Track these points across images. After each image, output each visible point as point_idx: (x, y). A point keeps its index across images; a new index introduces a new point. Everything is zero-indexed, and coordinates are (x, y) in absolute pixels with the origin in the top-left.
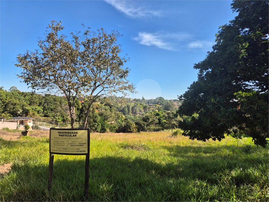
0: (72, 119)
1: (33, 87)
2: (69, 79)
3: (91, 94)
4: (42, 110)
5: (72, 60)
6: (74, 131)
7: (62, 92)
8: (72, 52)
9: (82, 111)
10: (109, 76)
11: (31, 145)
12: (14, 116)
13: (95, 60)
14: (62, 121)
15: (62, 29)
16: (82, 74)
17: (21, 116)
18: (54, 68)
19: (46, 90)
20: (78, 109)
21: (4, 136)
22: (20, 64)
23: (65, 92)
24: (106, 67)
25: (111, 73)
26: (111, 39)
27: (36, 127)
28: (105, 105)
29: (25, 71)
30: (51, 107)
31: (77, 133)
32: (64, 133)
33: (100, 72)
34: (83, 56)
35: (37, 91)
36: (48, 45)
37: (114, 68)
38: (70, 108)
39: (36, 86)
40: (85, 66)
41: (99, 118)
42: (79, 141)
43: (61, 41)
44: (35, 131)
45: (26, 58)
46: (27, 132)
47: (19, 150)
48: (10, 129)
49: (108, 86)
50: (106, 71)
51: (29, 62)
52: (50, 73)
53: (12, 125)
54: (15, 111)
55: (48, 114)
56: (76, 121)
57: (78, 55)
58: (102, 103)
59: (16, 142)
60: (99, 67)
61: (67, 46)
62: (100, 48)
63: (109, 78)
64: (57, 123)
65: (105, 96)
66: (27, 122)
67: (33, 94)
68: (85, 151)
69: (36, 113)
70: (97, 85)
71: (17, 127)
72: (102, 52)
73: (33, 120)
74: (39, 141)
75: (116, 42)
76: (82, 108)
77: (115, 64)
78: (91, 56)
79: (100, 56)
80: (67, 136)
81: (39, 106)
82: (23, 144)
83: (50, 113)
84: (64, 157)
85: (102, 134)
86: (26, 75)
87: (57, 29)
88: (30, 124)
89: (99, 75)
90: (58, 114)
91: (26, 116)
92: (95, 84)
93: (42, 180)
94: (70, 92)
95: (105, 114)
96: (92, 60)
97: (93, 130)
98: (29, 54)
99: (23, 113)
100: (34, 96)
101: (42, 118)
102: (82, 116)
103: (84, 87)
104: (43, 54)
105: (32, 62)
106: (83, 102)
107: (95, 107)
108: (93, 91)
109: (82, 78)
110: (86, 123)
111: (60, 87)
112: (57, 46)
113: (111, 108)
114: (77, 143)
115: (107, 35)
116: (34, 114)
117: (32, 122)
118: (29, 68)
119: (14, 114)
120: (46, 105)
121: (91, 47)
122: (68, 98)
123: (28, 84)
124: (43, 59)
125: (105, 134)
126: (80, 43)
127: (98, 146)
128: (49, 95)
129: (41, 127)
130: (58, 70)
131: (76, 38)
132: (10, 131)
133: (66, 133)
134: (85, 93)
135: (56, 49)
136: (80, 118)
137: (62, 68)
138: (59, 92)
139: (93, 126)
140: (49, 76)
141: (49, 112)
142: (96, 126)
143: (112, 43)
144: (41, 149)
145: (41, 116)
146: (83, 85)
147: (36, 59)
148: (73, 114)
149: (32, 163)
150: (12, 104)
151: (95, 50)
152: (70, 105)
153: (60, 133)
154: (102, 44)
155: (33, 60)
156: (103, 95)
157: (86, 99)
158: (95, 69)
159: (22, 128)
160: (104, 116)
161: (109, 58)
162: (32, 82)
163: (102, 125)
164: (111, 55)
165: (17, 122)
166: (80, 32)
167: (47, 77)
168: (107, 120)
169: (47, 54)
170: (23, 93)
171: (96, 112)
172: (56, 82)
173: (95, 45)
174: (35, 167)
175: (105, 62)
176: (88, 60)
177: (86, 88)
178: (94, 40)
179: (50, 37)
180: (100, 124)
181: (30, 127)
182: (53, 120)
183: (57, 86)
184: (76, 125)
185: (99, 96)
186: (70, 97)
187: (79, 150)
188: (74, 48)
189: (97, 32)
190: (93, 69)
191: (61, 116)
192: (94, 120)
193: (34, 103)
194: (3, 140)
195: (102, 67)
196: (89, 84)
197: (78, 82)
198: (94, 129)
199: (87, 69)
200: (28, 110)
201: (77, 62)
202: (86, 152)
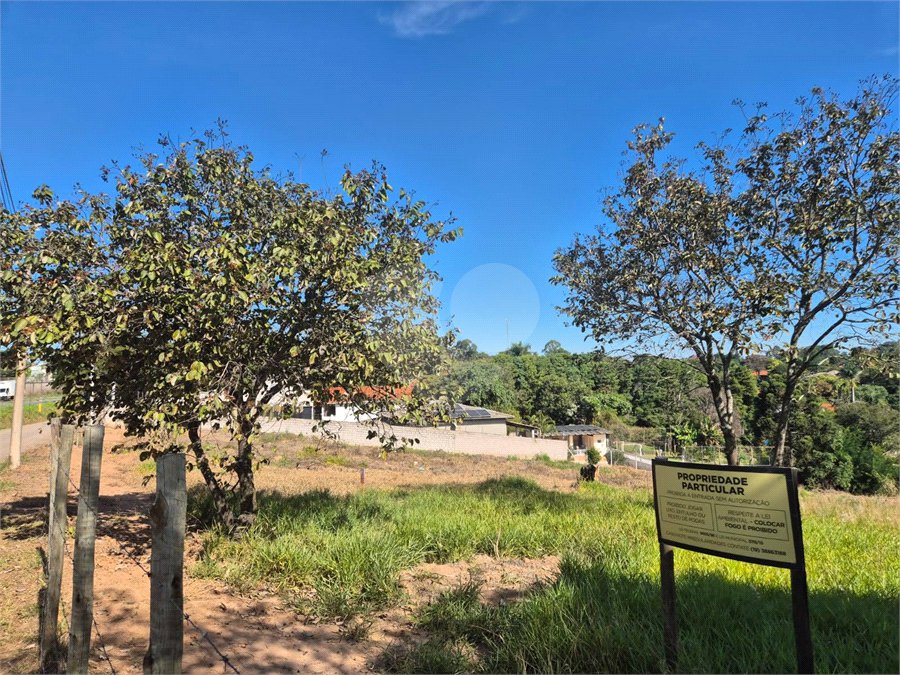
0: (728, 434)
1: (598, 335)
2: (704, 297)
3: (793, 342)
4: (629, 405)
5: (707, 233)
6: (732, 475)
7: (684, 341)
8: (704, 208)
9: (761, 405)
10: (866, 260)
11: (609, 510)
12: (558, 424)
13: (795, 212)
14: (694, 441)
15: (668, 140)
16: (748, 274)
17: (576, 423)
18: (652, 268)
19: (632, 340)
20: (747, 400)
21: (541, 477)
22: (562, 276)
23: (691, 342)
24: (849, 227)
25: (876, 249)
26: (863, 115)
27: (616, 458)
28: (864, 380)
29: (575, 293)
30: (655, 395)
31: (744, 481)
32: (698, 477)
33: (823, 254)
34: (747, 210)
35: (608, 348)
36: (629, 204)
37: (884, 225)
38: (715, 393)
39: (605, 331)
40: (756, 242)
41: (840, 435)
42: (755, 512)
43: (669, 179)
44: (616, 470)
45: (573, 255)
46: (593, 469)
47: (577, 522)
48: (553, 458)
49: (868, 303)
50: (848, 243)
51: (582, 265)
52: (642, 287)
53: (557, 449)
54: (560, 410)
55: (649, 417)
56: (744, 442)
57: (726, 211)
58: (845, 374)
59: (569, 497)
60: (818, 234)
61: (687, 192)
62: (814, 163)
63: (866, 269)
64: (677, 446)
65: (853, 344)
66: (591, 443)
67: (598, 356)
68: (784, 554)
69: (613, 414)
70: (813, 304)
71: (569, 455)
72: (825, 175)
73: (607, 436)
74: (628, 499)
75: (888, 119)
76: (763, 394)
77: (892, 207)
78: (779, 203)
79: (816, 194)
80: (709, 489)
81: (620, 392)
82: (586, 505)
83: (653, 413)
84: (710, 564)
85: (862, 499)
86: (577, 303)
87: (651, 147)
88: (601, 447)
89: (817, 265)
90: (680, 417)
91: (587, 423)
92: (805, 301)
93: (647, 627)
94: (709, 339)
95: (866, 417)
96: (784, 215)
97: (820, 480)
98: (581, 243)
99: (579, 413)
100: (604, 362)
101: (633, 430)
102: (766, 426)
103: (759, 317)
104: (617, 234)
105: (590, 264)
106: (764, 373)
107: (813, 390)
108: (799, 328)
109: (748, 287)
110: (781, 450)
111: (674, 328)
112: (655, 199)
113: (892, 391)
114: (748, 519)
115: (841, 107)
116: (607, 418)
117: (605, 441)
118: (583, 282)
119: (559, 418)
120: (638, 388)
121: (775, 170)
122: (706, 362)
123: (583, 330)
124: (618, 249)
125: (873, 498)
126: (732, 168)
127: (846, 543)
128: (644, 356)
129: (630, 457)
130: (665, 273)
131: (717, 156)
132: (552, 465)
133: (704, 478)
134: (766, 341)
135: (655, 209)
136: (758, 433)
137: (675, 264)
138: (672, 344)
139: (817, 463)
140: (640, 295)
141: (650, 410)
142: (830, 465)
143: (864, 129)
144: (635, 526)
145: (628, 423)
146: (758, 310)
147: (601, 251)
148: (729, 415)
149: (613, 566)
150: (552, 390)
151: (793, 175)
152: (715, 386)
153: (685, 476)
154: (820, 146)
155: (592, 258)
156: (845, 340)
157: (777, 363)
158: (800, 246)
159: (581, 458)
160: (865, 427)
161: (860, 190)
162: (592, 321)
163: (856, 462)
164: (866, 176)
165: (567, 438)
166: (728, 130)
167: (634, 302)
168: (879, 442)
169: (628, 232)
170: (575, 356)
171: (825, 407)
172: (661, 313)
173: (793, 156)
174: (623, 578)
175: (840, 211)
176: (767, 218)
177: (768, 320)
178: (786, 141)
179: (635, 177)
180: (848, 458)
181: (602, 455)
182: (664, 438)
183: (666, 325)
184: (745, 456)
185: (829, 347)
186: (710, 356)
187: (758, 546)
188: (712, 188)
189: (798, 110)
190: (790, 248)
191: (689, 425)
192: (817, 441)
193: (606, 383)
194: (538, 489)
195: (830, 231)
196: (781, 304)
197: (737, 302)
198: (822, 475)
199: (768, 252)
200: (592, 406)
201: (727, 234)
202: (791, 558)
